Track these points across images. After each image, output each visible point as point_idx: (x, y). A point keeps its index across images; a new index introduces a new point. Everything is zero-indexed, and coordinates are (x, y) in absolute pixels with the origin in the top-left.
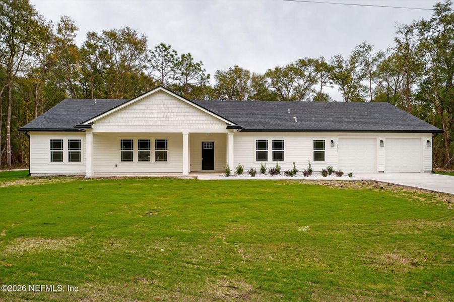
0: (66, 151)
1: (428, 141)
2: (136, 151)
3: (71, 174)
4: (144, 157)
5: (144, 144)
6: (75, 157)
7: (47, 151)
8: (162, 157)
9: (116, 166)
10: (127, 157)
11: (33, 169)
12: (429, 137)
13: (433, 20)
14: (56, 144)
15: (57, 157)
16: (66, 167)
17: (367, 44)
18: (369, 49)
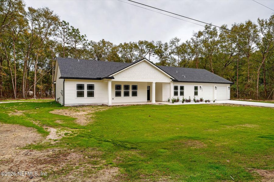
0: (86, 91)
1: (229, 87)
2: (122, 91)
3: (88, 104)
4: (126, 94)
5: (127, 87)
6: (91, 94)
7: (75, 91)
8: (135, 94)
9: (113, 99)
10: (118, 94)
11: (66, 102)
12: (229, 86)
13: (204, 32)
14: (80, 87)
15: (80, 94)
16: (86, 100)
17: (177, 38)
18: (178, 41)
